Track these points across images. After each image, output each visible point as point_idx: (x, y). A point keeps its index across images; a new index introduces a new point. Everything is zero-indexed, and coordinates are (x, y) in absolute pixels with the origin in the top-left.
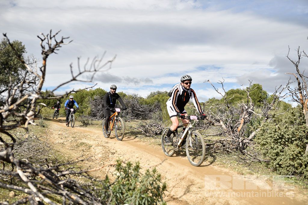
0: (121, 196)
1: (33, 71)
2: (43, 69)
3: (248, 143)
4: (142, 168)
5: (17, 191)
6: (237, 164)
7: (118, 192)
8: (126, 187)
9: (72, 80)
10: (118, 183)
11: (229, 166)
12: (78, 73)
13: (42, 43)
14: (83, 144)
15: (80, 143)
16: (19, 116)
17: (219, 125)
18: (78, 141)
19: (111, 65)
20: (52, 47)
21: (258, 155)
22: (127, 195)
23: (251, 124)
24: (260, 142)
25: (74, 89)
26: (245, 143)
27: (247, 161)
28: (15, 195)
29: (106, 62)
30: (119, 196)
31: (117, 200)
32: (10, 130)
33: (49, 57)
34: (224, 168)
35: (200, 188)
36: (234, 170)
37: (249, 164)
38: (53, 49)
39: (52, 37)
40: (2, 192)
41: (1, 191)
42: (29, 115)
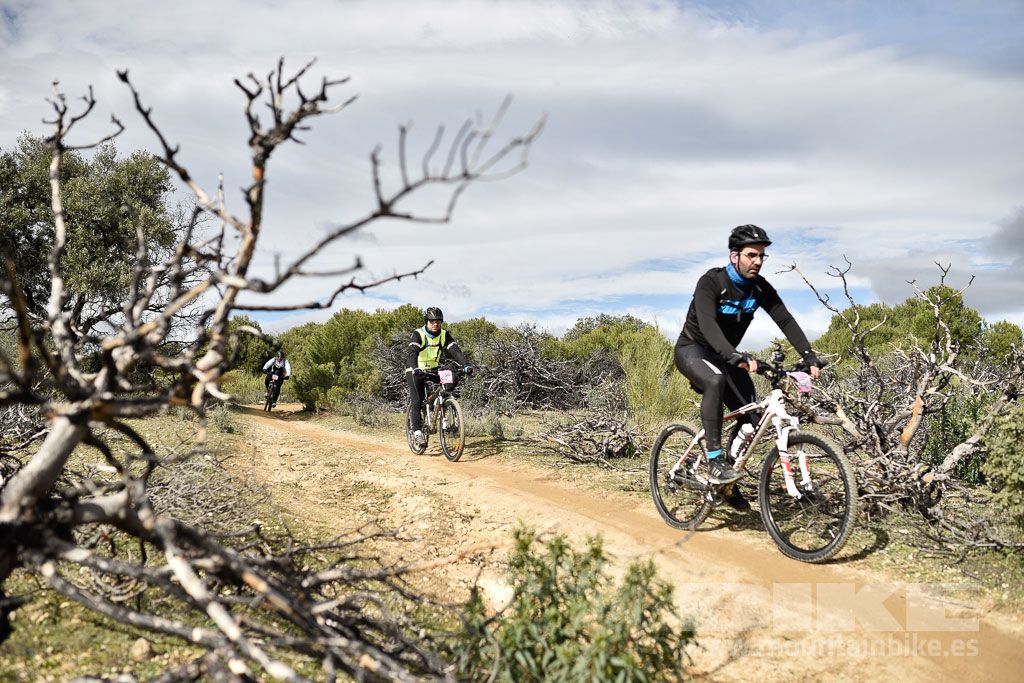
0: (532, 662)
1: (221, 206)
2: (254, 195)
3: (945, 481)
4: (610, 558)
5: (157, 641)
6: (916, 557)
7: (520, 646)
8: (551, 630)
9: (375, 216)
10: (520, 615)
11: (888, 561)
12: (400, 187)
13: (250, 104)
14: (365, 486)
15: (353, 483)
16: (171, 370)
17: (833, 420)
18: (346, 478)
19: (525, 155)
20: (285, 119)
21: (986, 523)
22: (553, 659)
23: (945, 417)
24: (1007, 477)
25: (354, 278)
26: (934, 481)
27: (949, 546)
28: (152, 654)
29: (506, 143)
30: (523, 662)
31: (515, 676)
32: (140, 417)
33: (274, 154)
34: (869, 569)
35: (787, 639)
36: (908, 575)
37: (958, 556)
38: (291, 126)
39: (286, 86)
40: (107, 640)
41: (105, 638)
42: (202, 363)
